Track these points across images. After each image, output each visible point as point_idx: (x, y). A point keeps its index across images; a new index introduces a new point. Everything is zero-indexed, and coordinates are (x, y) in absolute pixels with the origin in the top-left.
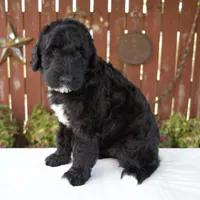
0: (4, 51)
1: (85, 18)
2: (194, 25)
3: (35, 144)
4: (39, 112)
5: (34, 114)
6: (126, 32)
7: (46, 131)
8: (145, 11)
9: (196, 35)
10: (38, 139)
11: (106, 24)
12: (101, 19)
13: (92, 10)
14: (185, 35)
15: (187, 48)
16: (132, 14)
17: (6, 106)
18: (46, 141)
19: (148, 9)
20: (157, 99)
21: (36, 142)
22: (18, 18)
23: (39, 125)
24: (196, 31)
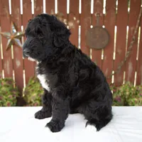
0: (9, 41)
1: (63, 17)
2: (138, 21)
3: (31, 104)
4: (33, 82)
5: (29, 84)
6: (92, 27)
7: (38, 95)
8: (104, 12)
9: (140, 28)
10: (32, 100)
11: (78, 21)
12: (75, 19)
13: (68, 12)
14: (132, 28)
15: (134, 37)
16: (96, 15)
17: (10, 78)
18: (38, 102)
19: (106, 11)
20: (113, 72)
21: (31, 102)
22: (18, 18)
23: (33, 90)
24: (139, 25)
